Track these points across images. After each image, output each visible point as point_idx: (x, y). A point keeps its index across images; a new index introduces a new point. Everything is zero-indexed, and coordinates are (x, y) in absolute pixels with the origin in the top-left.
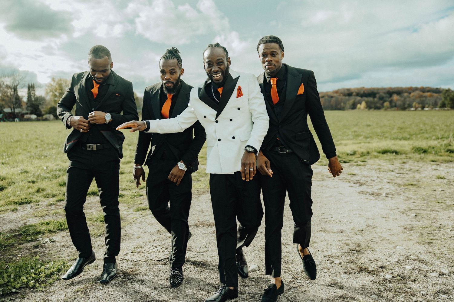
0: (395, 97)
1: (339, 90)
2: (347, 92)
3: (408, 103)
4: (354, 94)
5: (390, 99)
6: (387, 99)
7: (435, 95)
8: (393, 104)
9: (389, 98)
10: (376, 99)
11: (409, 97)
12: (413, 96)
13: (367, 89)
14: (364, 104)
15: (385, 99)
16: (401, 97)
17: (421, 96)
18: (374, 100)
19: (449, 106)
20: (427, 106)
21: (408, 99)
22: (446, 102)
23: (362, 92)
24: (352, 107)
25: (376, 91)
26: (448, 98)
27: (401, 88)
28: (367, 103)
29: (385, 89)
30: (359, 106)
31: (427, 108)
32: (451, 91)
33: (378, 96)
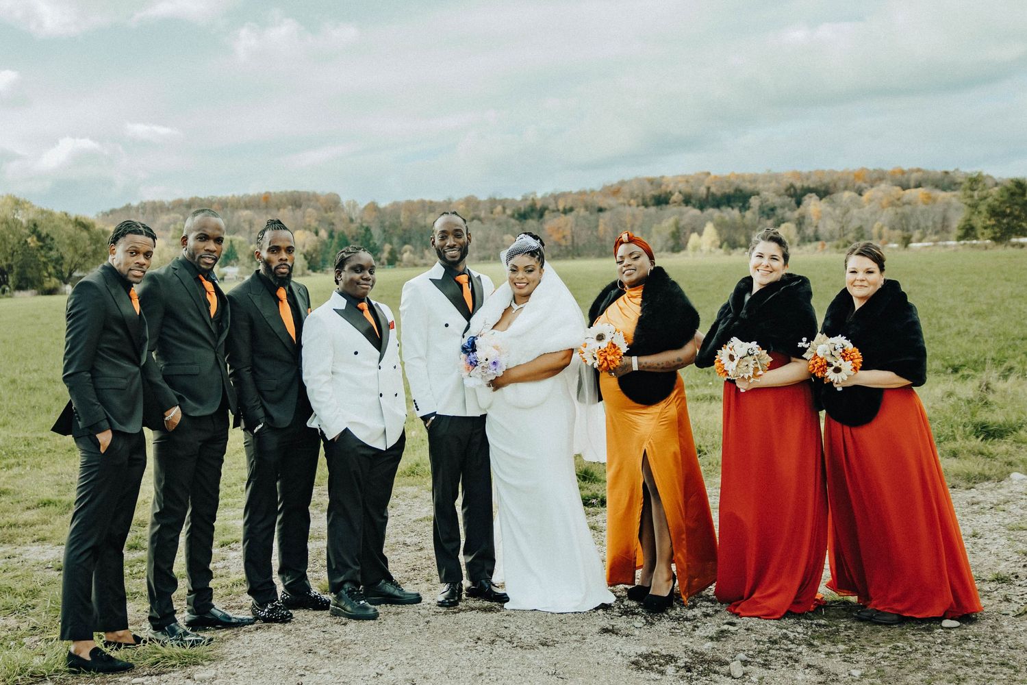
0: (812, 205)
1: (622, 183)
2: (651, 192)
3: (856, 224)
4: (676, 197)
5: (796, 214)
6: (788, 214)
7: (941, 195)
8: (810, 231)
9: (792, 210)
10: (748, 214)
11: (860, 207)
12: (870, 201)
13: (720, 180)
14: (710, 231)
15: (779, 212)
16: (833, 203)
17: (895, 203)
18: (743, 217)
19: (988, 232)
20: (917, 234)
21: (855, 211)
22: (978, 222)
23: (703, 191)
24: (671, 243)
25: (748, 187)
26: (983, 208)
27: (832, 172)
28: (720, 226)
29: (776, 177)
30: (694, 238)
31: (920, 241)
32: (990, 183)
33: (754, 202)
